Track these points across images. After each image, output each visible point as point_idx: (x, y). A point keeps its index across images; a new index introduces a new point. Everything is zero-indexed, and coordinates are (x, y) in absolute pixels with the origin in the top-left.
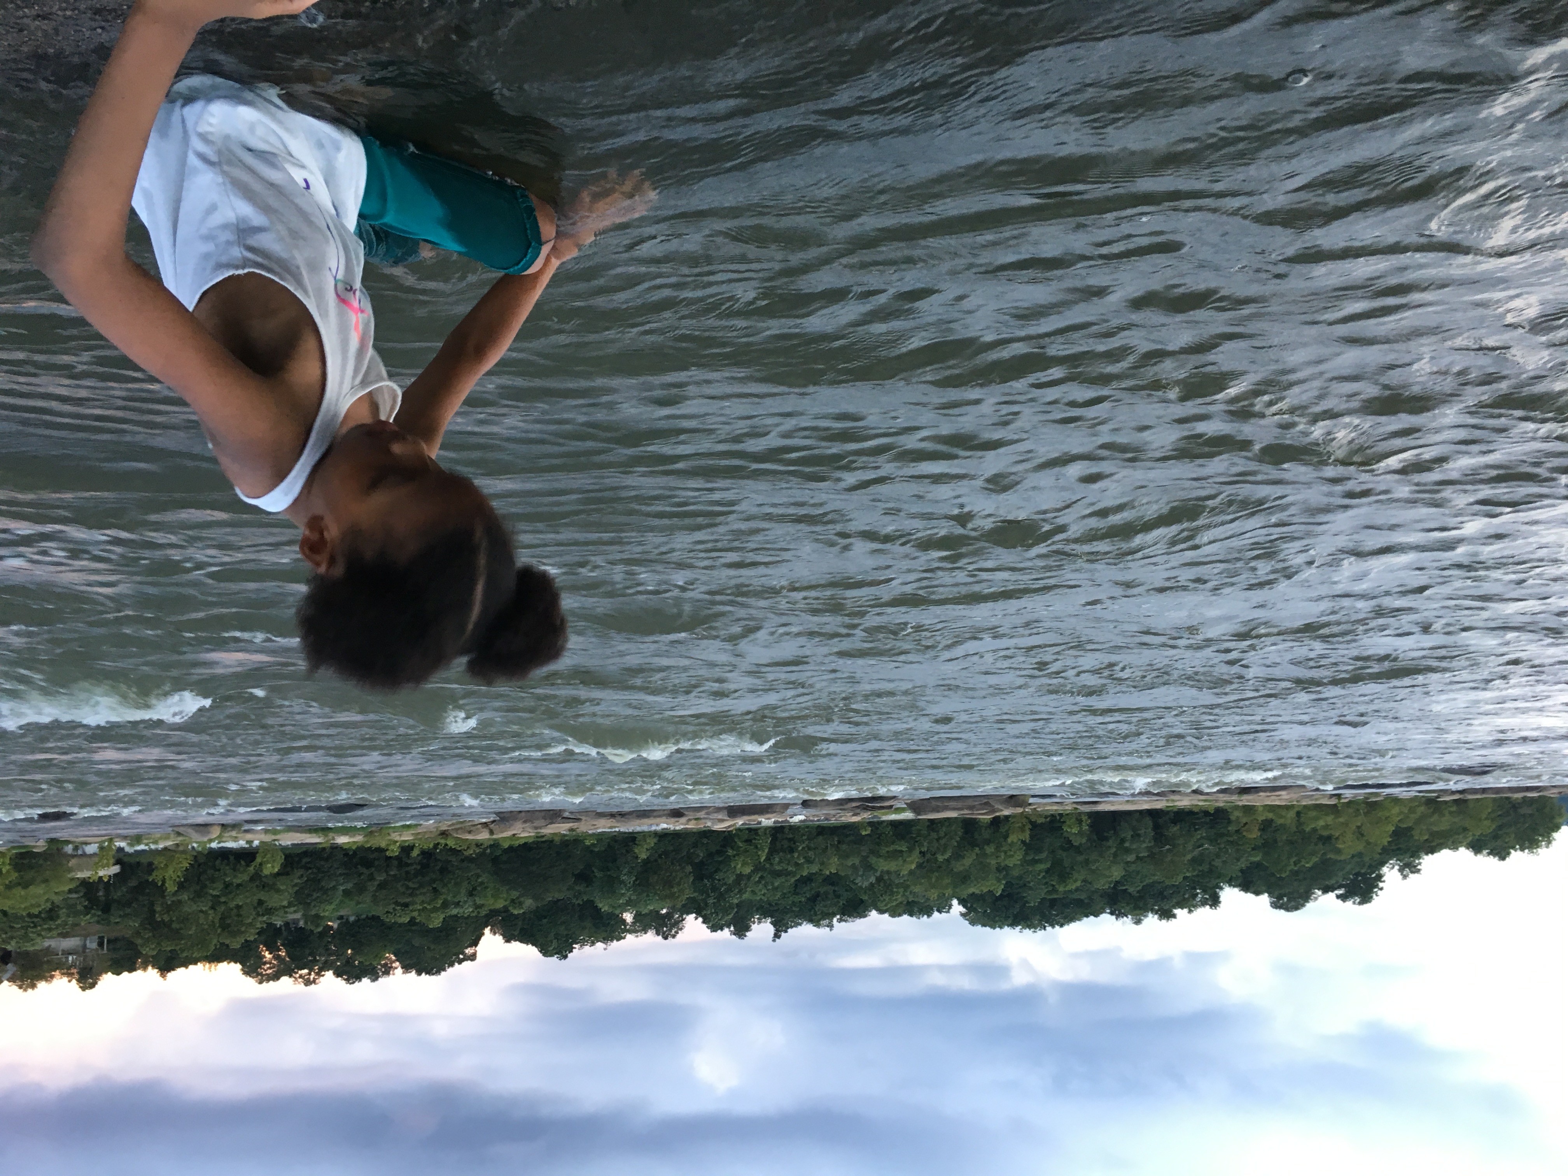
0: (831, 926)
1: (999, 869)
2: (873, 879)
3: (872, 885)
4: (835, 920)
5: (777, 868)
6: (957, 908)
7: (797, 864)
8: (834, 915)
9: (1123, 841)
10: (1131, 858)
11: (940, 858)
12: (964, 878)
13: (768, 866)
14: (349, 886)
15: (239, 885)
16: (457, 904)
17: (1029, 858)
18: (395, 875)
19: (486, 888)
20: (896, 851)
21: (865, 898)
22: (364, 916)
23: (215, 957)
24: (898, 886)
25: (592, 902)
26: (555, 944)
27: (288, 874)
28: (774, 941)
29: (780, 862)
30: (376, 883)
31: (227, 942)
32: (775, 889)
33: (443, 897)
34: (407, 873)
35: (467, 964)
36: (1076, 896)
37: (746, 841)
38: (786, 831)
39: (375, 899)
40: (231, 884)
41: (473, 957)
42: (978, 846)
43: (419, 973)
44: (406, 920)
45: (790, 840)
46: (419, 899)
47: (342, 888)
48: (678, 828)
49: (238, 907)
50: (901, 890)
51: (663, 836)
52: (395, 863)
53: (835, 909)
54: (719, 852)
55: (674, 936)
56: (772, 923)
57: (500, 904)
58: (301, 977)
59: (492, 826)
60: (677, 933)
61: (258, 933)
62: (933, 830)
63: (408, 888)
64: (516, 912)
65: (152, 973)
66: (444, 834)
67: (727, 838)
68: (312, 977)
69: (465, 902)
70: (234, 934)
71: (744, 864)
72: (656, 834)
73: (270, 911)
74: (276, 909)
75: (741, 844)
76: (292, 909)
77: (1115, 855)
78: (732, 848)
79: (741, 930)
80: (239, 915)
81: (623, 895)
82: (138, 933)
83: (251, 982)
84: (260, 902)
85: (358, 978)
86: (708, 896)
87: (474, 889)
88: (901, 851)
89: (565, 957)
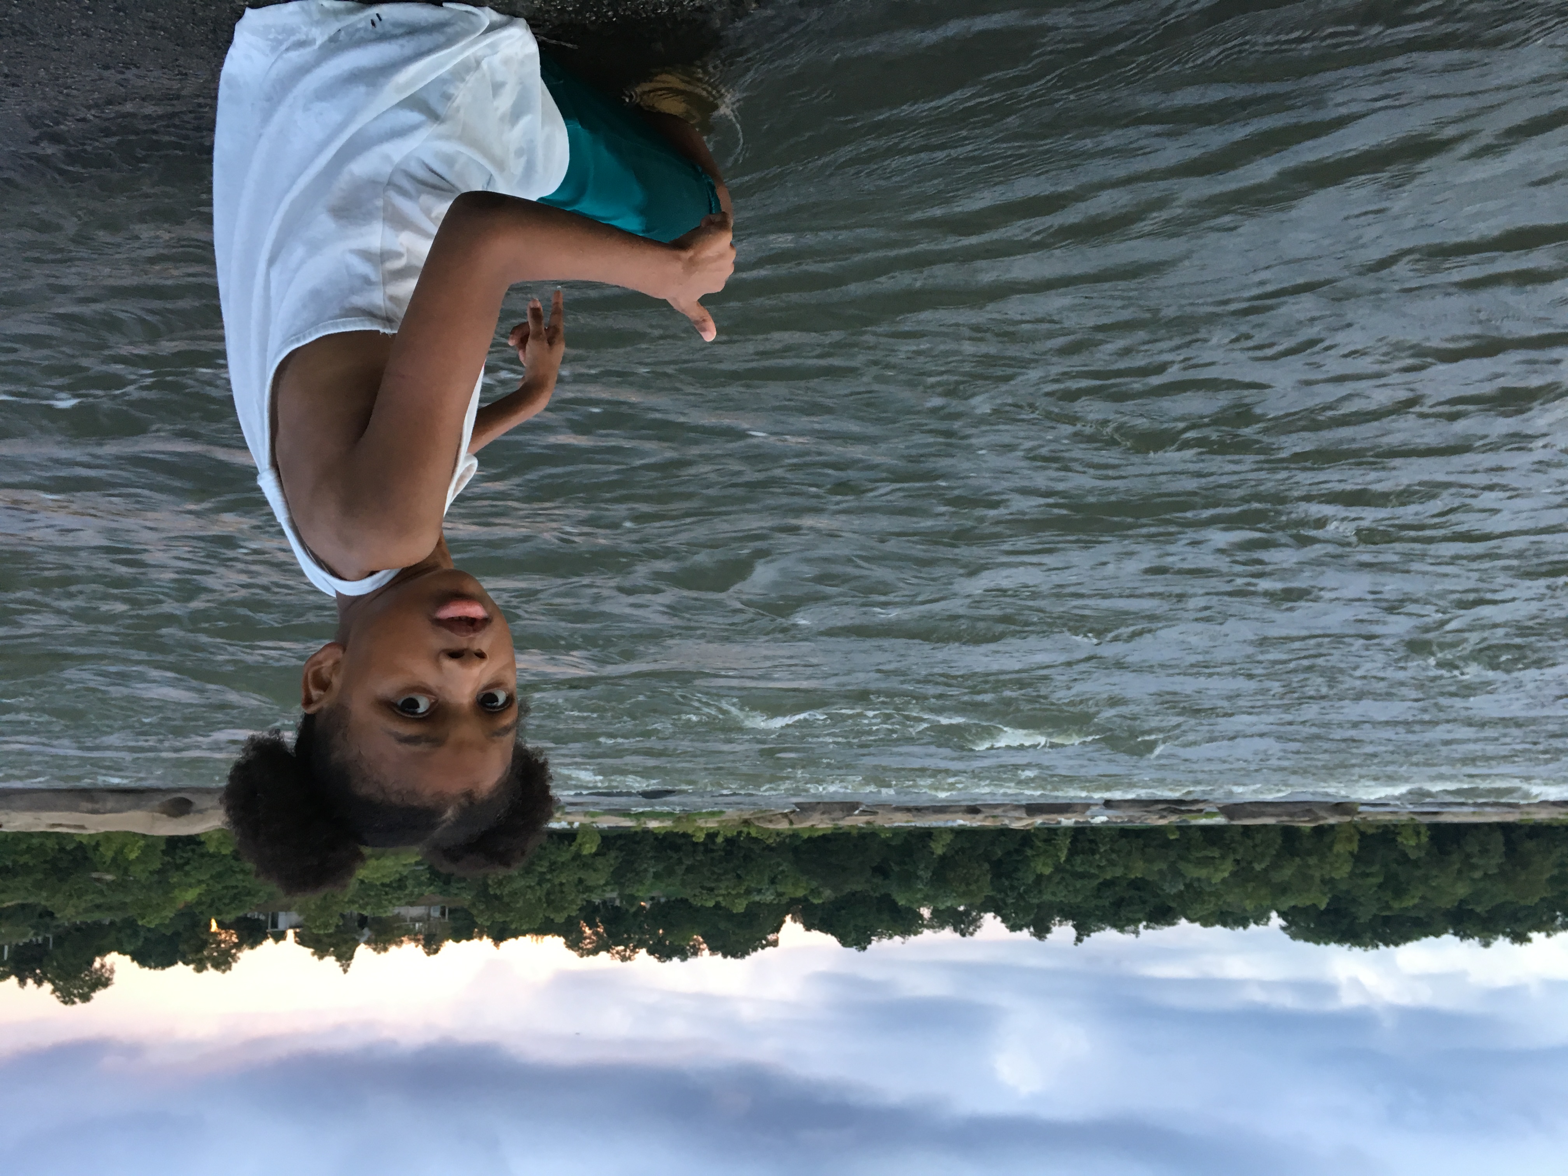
0: (1137, 933)
1: (1324, 882)
2: (1182, 887)
3: (1181, 892)
4: (1141, 926)
5: (1080, 870)
6: (1276, 921)
7: (1099, 867)
8: (1140, 921)
9: (1469, 856)
10: (1477, 875)
11: (1258, 867)
12: (1283, 889)
13: (1068, 867)
14: (660, 867)
15: (563, 863)
16: (759, 891)
17: (1357, 871)
18: (700, 861)
19: (787, 876)
20: (1207, 857)
21: (1173, 905)
22: (673, 899)
23: (543, 929)
24: (1210, 894)
25: (888, 896)
26: (854, 935)
27: (604, 854)
28: (1076, 944)
29: (1083, 863)
30: (684, 867)
31: (552, 916)
32: (1076, 891)
33: (746, 883)
34: (712, 859)
35: (769, 949)
36: (1413, 914)
37: (1047, 841)
38: (1088, 831)
39: (684, 884)
40: (555, 863)
41: (775, 943)
42: (1298, 855)
43: (725, 956)
44: (711, 904)
45: (1091, 841)
46: (723, 885)
47: (652, 870)
48: (974, 825)
49: (561, 884)
50: (1213, 899)
51: (960, 832)
52: (702, 848)
53: (1141, 915)
54: (1017, 851)
55: (972, 934)
56: (1074, 926)
57: (800, 893)
58: (618, 953)
59: (792, 816)
60: (975, 930)
61: (580, 910)
62: (1248, 837)
63: (713, 873)
64: (816, 901)
65: (487, 942)
66: (746, 822)
67: (1026, 837)
68: (628, 953)
69: (768, 889)
70: (559, 909)
71: (1045, 864)
72: (952, 830)
73: (589, 889)
74: (595, 888)
75: (1039, 844)
76: (609, 888)
77: (1460, 871)
78: (1032, 848)
79: (1042, 931)
80: (562, 892)
81: (920, 890)
82: (474, 904)
83: (573, 955)
84: (581, 881)
85: (669, 957)
86: (1007, 895)
87: (775, 877)
88: (1213, 858)
89: (864, 949)
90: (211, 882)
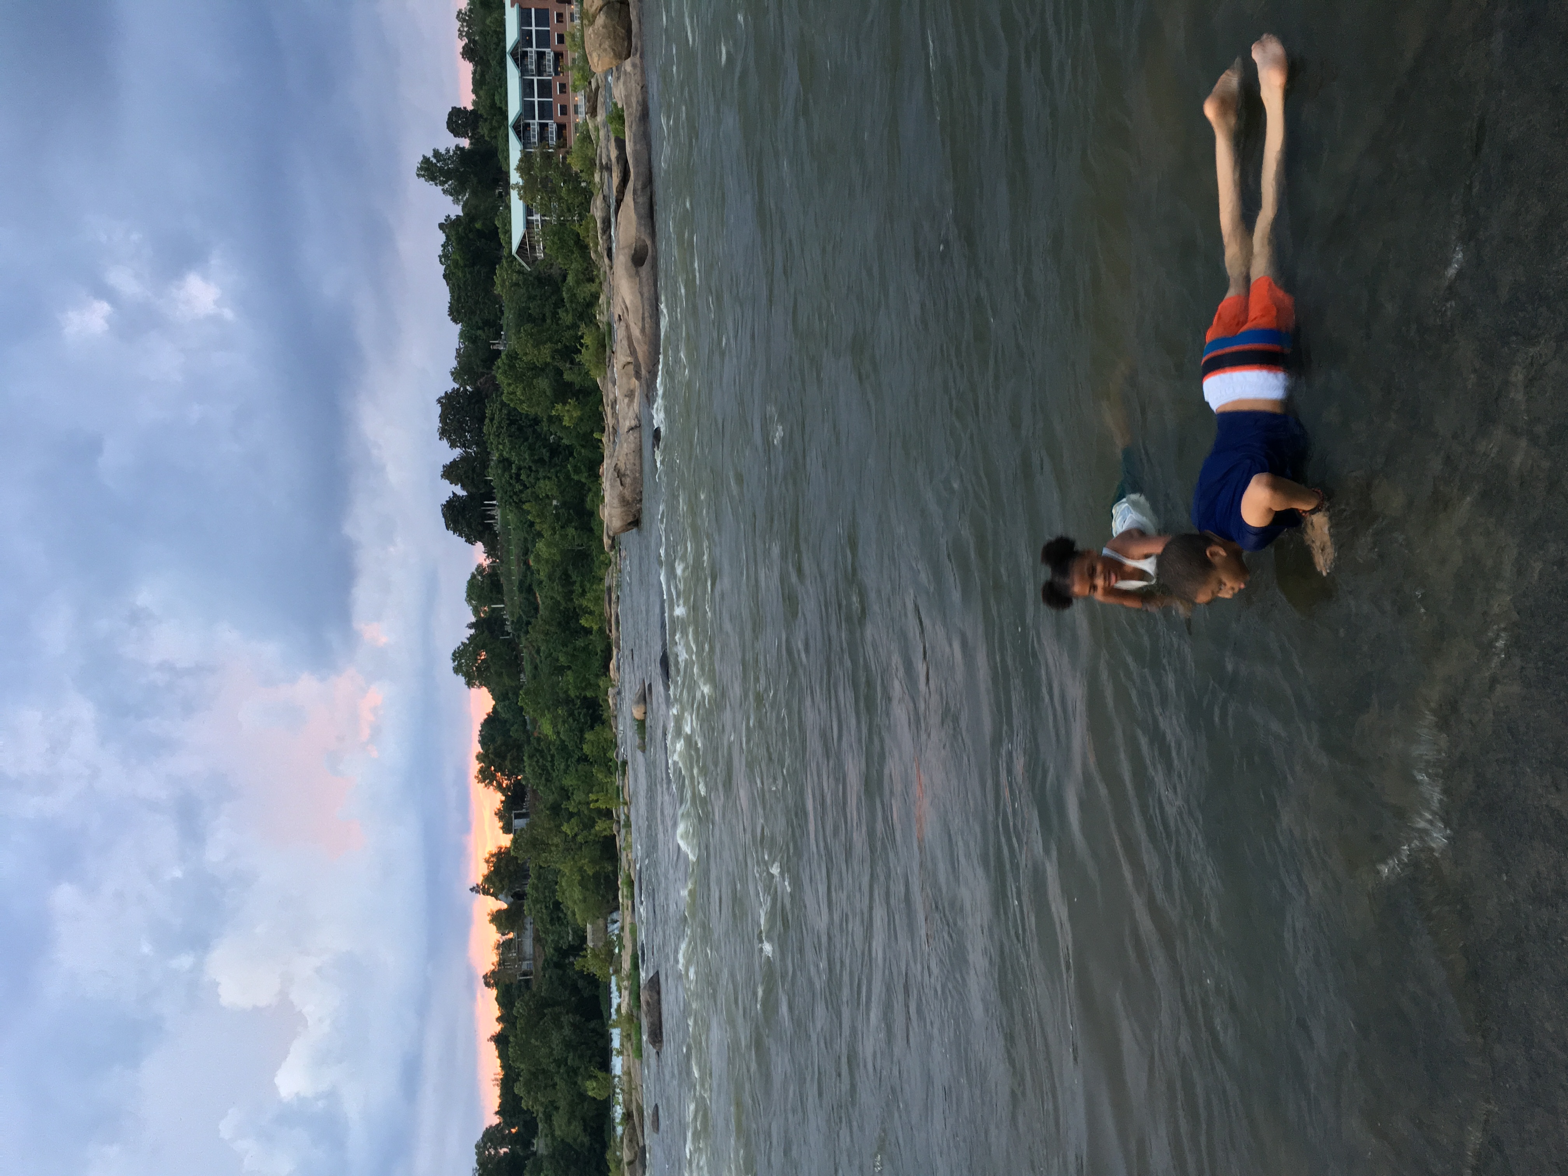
49: (554, 1086)
61: (528, 1109)
65: (497, 1028)
70: (527, 1084)
73: (548, 1118)
80: (545, 1088)
90: (558, 742)
